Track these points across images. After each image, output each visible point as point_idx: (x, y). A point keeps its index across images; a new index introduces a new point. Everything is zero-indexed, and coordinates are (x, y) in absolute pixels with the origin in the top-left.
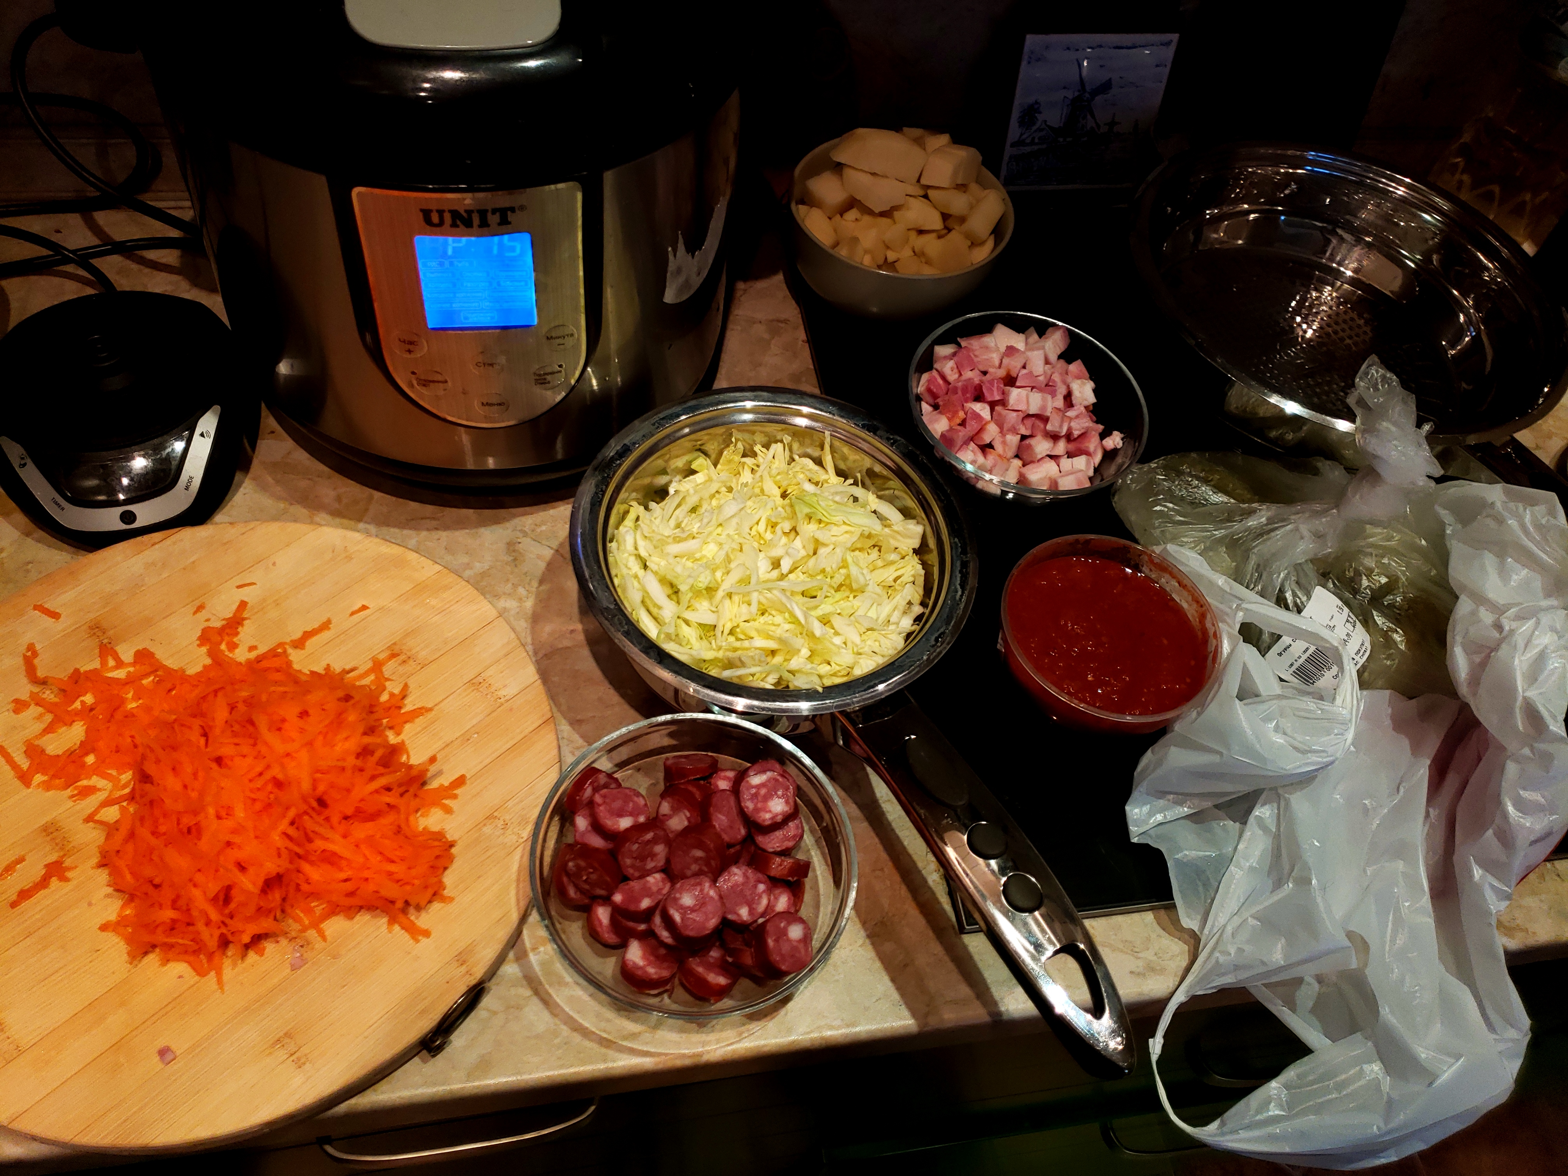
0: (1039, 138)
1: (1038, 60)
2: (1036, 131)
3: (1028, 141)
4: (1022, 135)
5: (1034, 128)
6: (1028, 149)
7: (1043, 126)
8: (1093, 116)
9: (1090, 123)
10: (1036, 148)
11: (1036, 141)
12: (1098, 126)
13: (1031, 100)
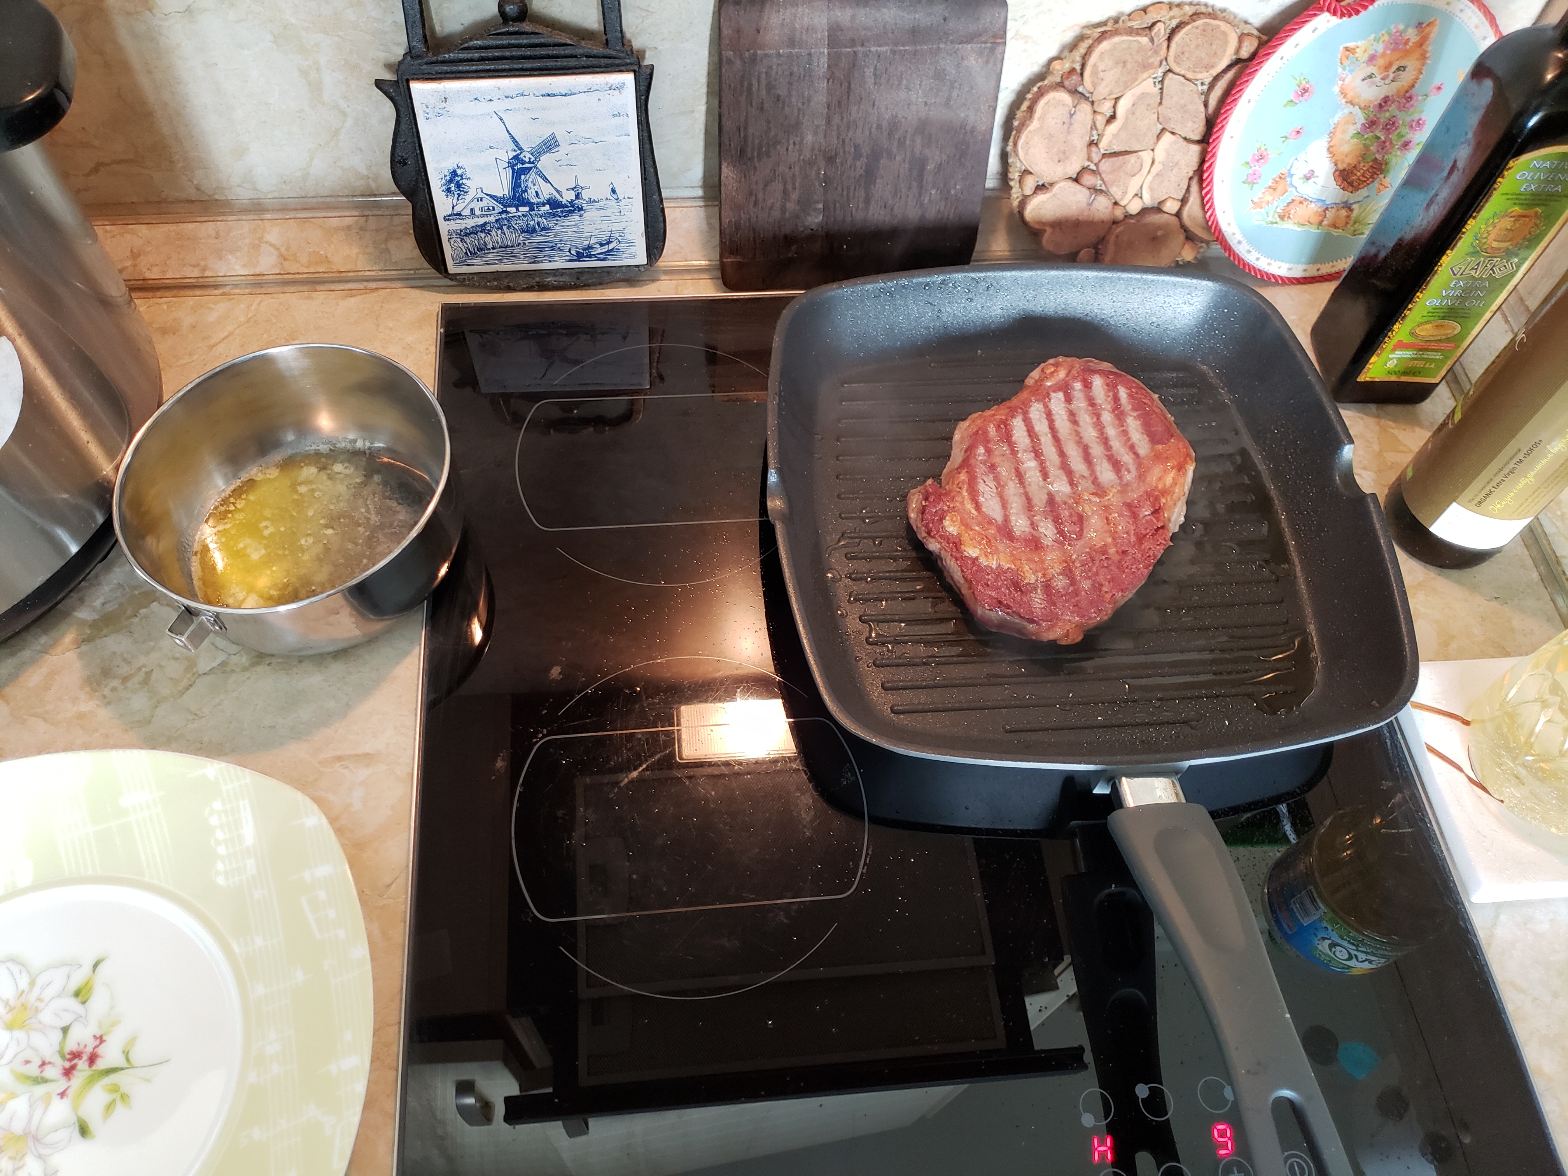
0: (482, 209)
1: (439, 115)
2: (472, 201)
3: (467, 212)
4: (453, 208)
5: (468, 198)
6: (470, 223)
7: (480, 195)
8: (546, 180)
9: (546, 191)
10: (481, 221)
11: (478, 212)
12: (558, 191)
13: (450, 165)
